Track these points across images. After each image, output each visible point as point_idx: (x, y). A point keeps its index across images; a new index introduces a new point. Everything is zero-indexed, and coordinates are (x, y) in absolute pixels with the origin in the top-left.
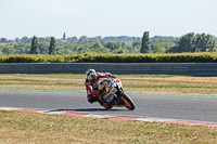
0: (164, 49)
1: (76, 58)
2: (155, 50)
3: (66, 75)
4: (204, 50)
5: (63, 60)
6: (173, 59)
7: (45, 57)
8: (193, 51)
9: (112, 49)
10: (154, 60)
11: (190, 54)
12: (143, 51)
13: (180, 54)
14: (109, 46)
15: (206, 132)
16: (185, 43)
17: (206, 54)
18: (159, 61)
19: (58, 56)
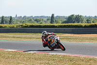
0: (61, 22)
1: (21, 26)
2: (57, 22)
3: (17, 34)
4: (78, 22)
5: (15, 27)
6: (65, 26)
7: (7, 25)
8: (74, 22)
9: (38, 22)
10: (56, 27)
11: (73, 24)
12: (51, 23)
13: (68, 24)
14: (36, 20)
15: (79, 59)
16: (70, 19)
17: (80, 24)
18: (59, 27)
19: (14, 25)
